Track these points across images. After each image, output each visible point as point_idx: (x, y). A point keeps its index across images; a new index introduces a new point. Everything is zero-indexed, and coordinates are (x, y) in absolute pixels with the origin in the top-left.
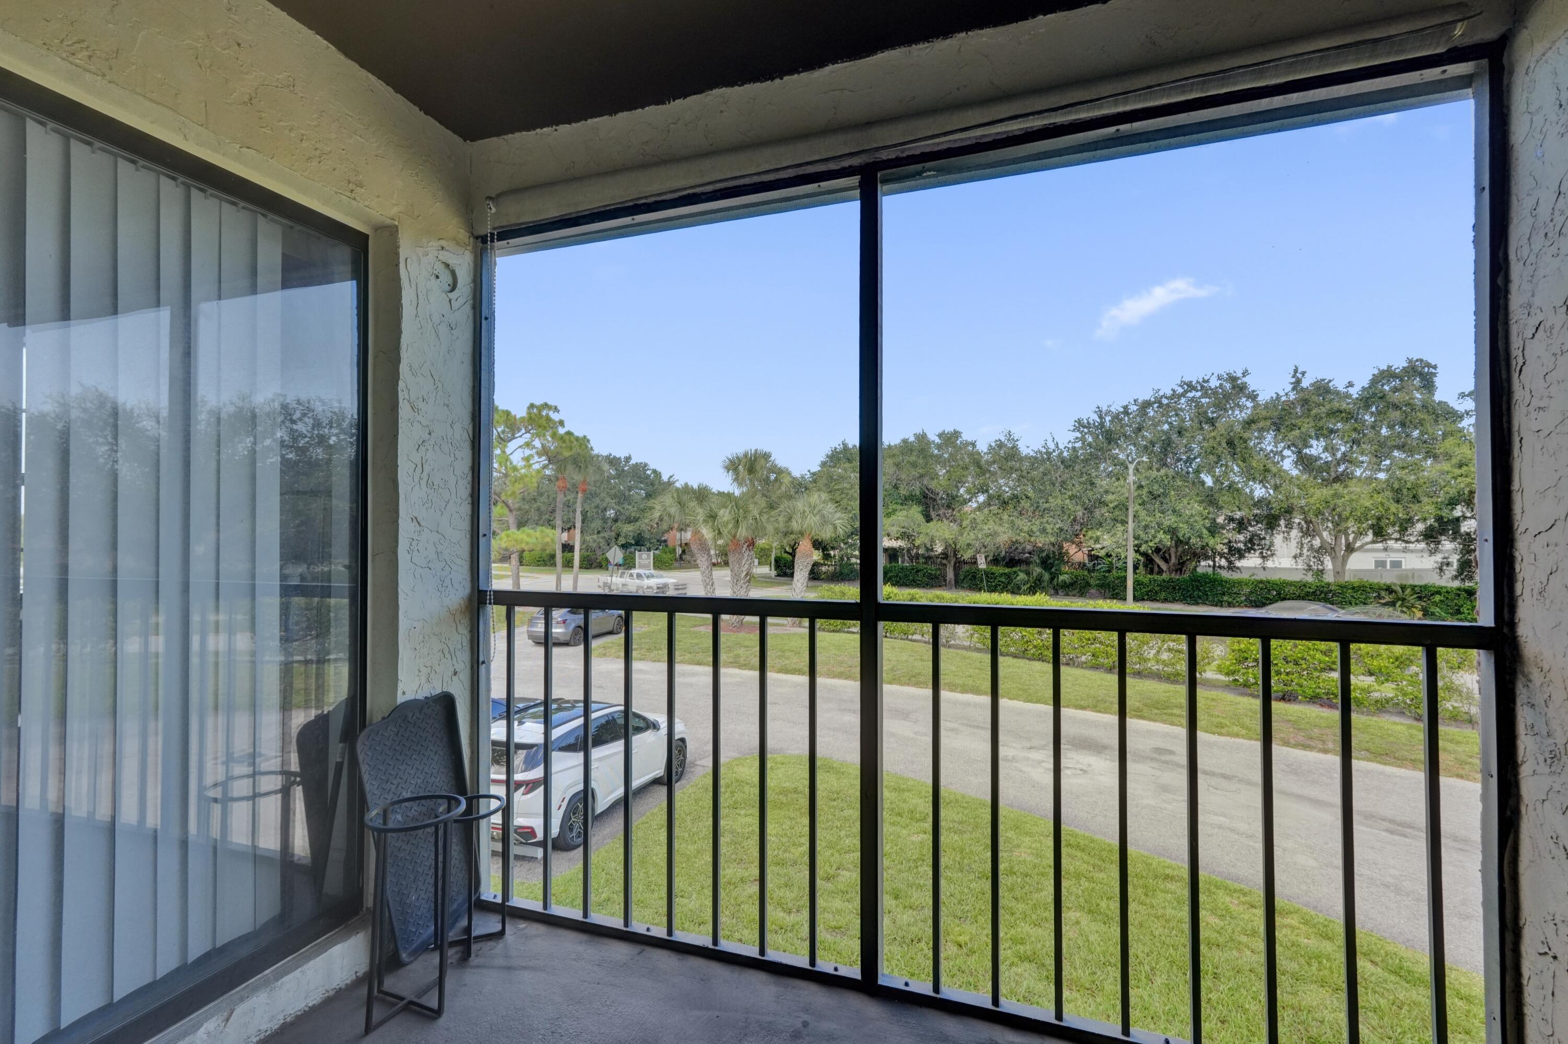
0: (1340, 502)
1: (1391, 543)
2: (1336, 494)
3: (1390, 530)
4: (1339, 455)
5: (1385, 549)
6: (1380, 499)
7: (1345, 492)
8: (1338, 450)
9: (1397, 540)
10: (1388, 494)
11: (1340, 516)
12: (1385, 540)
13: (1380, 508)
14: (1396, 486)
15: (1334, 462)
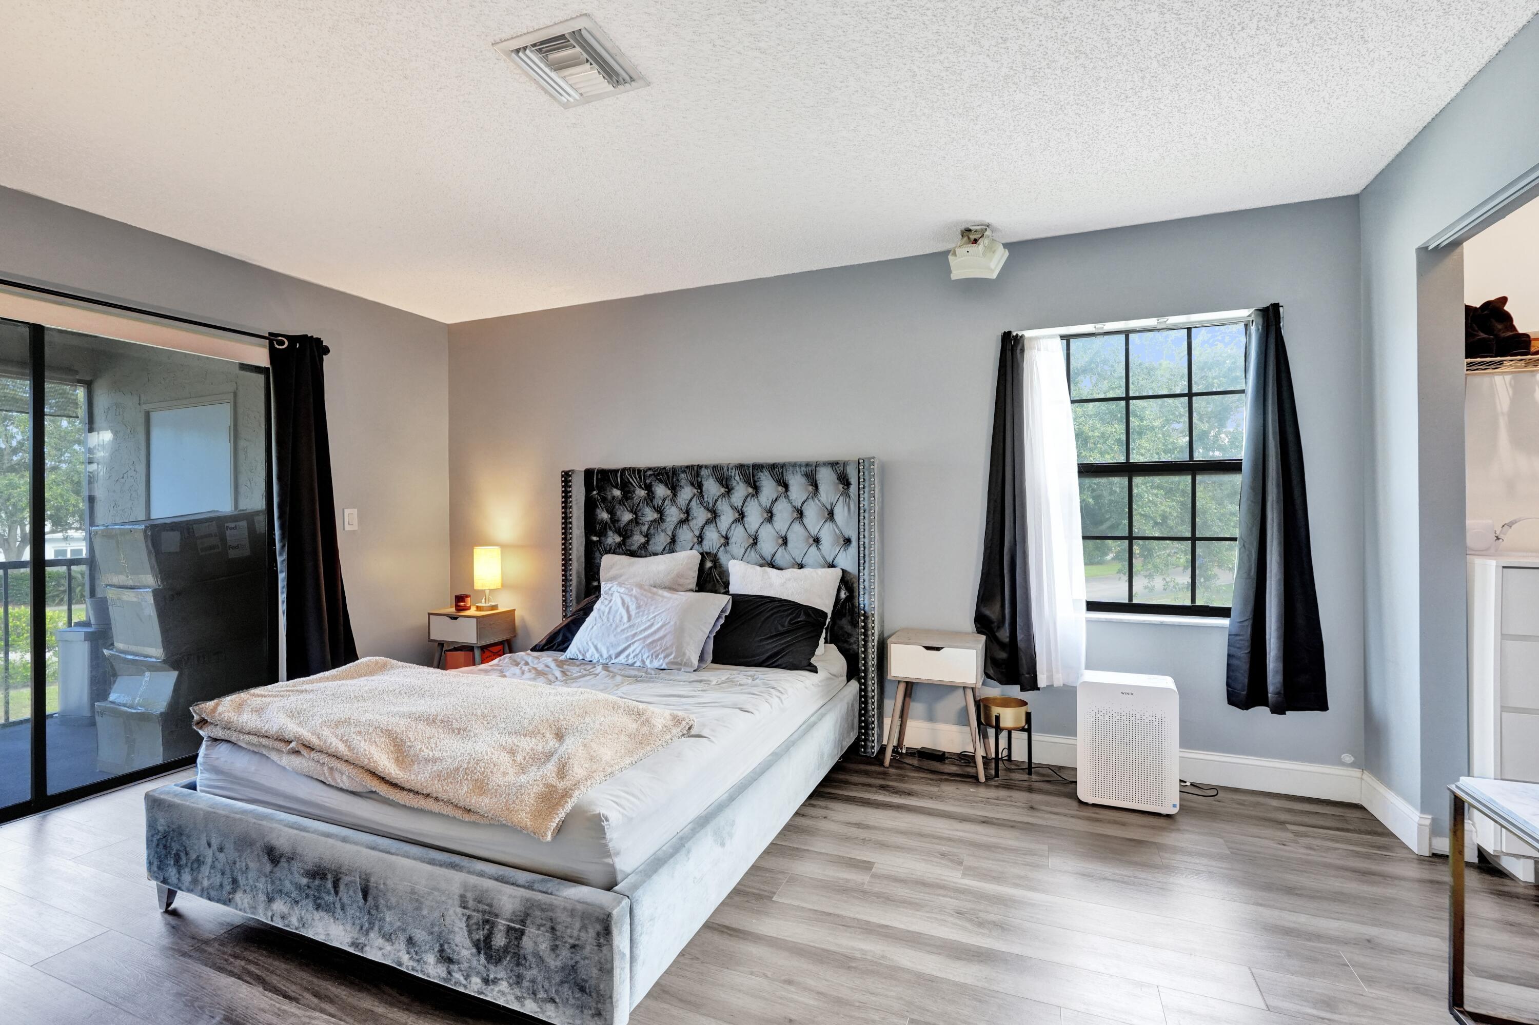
0: (15, 492)
1: (71, 533)
2: (10, 484)
3: (70, 520)
4: (14, 443)
5: (66, 539)
6: (59, 491)
7: (22, 482)
8: (13, 437)
9: (77, 529)
10: (68, 486)
11: (14, 505)
12: (66, 530)
13: (60, 500)
14: (76, 479)
15: (8, 450)
